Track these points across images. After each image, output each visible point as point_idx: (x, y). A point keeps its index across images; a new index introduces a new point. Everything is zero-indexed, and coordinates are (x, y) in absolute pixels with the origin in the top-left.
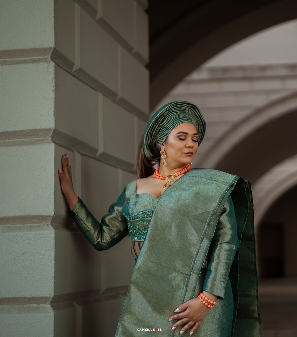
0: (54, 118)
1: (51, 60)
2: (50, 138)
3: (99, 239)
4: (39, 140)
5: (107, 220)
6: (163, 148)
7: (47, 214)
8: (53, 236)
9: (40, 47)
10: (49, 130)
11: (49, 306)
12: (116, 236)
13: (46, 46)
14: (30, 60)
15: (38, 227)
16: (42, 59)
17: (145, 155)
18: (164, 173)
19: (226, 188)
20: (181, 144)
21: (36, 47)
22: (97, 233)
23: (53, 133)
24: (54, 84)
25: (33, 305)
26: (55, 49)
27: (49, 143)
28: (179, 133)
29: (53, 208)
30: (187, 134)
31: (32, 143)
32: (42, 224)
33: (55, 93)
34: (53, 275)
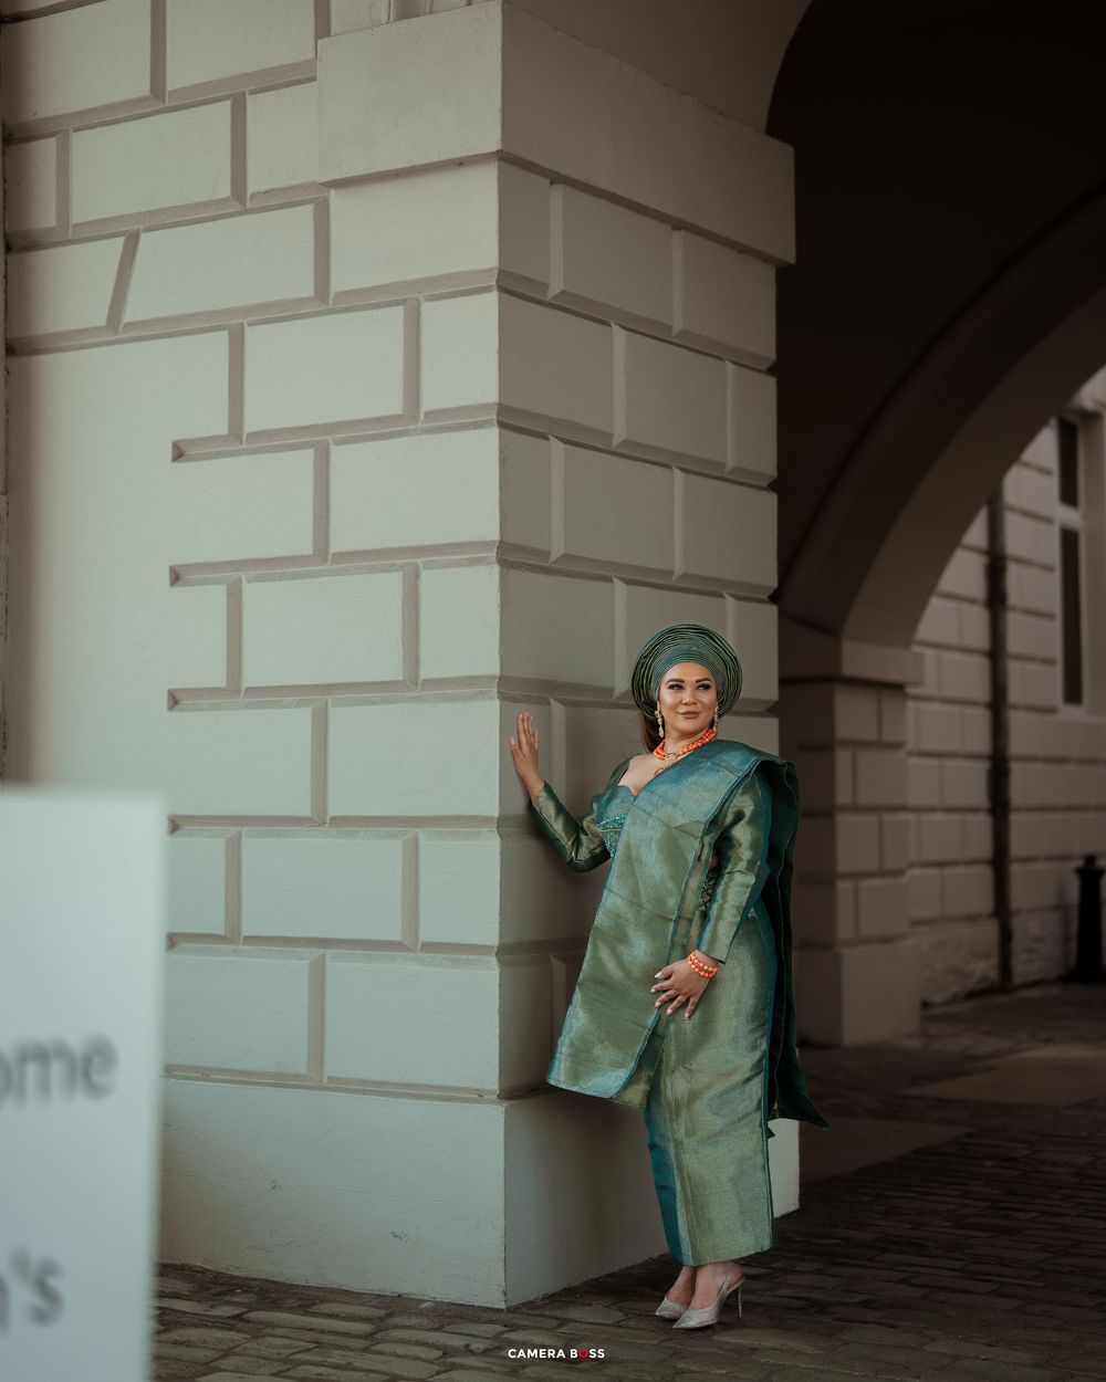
0: (499, 658)
1: (496, 562)
2: (495, 690)
4: (481, 692)
7: (490, 814)
8: (497, 849)
10: (493, 677)
11: (495, 959)
14: (467, 559)
15: (479, 833)
16: (484, 558)
20: (671, 698)
21: (474, 540)
22: (570, 843)
23: (499, 683)
24: (499, 602)
25: (472, 957)
26: (501, 542)
27: (492, 698)
28: (669, 681)
29: (498, 804)
31: (469, 698)
32: (484, 829)
33: (501, 617)
34: (498, 912)
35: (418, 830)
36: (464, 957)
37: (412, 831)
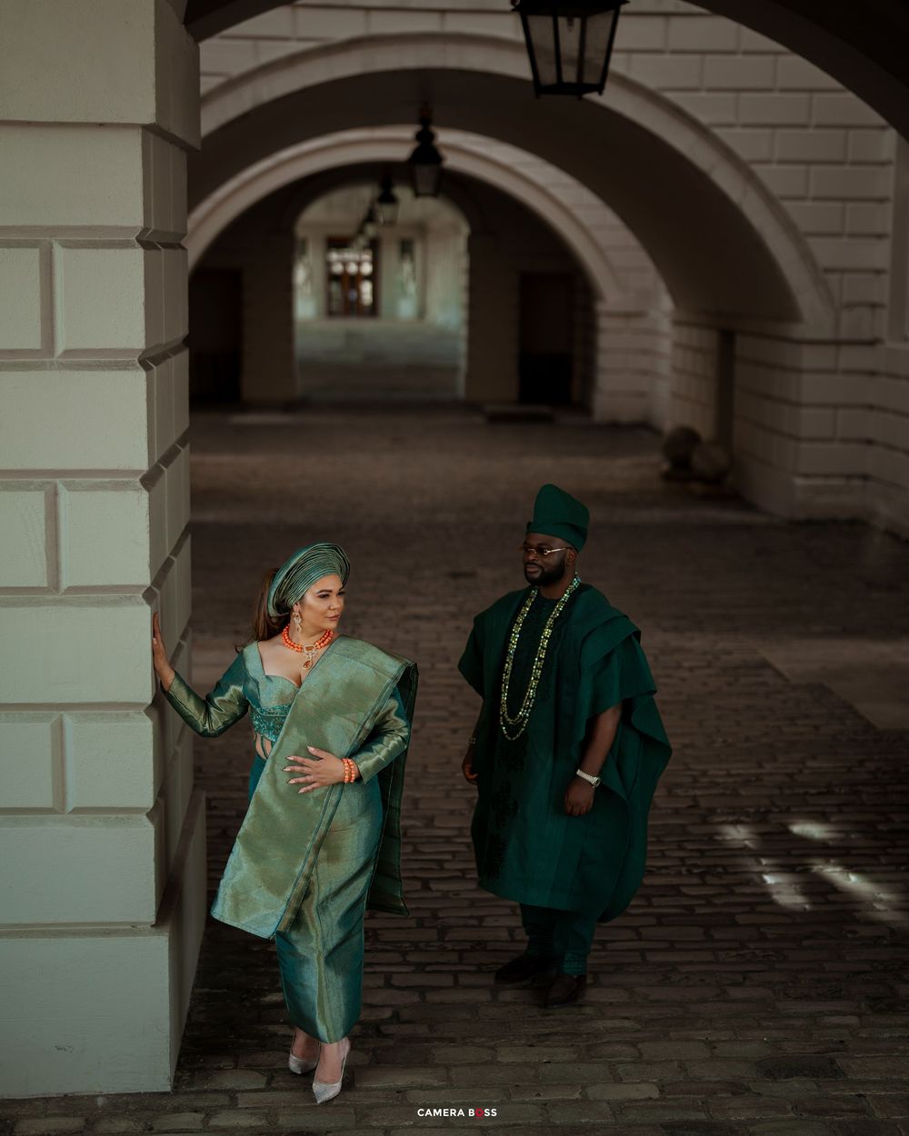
0: (149, 571)
1: (142, 487)
2: (141, 596)
3: (207, 725)
4: (125, 597)
5: (216, 700)
6: (296, 608)
7: (142, 701)
8: (150, 729)
9: (127, 468)
10: (142, 586)
11: (145, 817)
12: (230, 722)
13: (137, 467)
14: (109, 482)
15: (128, 715)
16: (127, 483)
17: (269, 614)
18: (298, 640)
19: (388, 680)
20: (322, 605)
21: (121, 468)
22: (202, 717)
23: (147, 591)
24: (148, 523)
25: (122, 816)
26: (147, 470)
27: (142, 604)
28: (321, 592)
30: (331, 591)
32: (132, 712)
34: (152, 780)
35: (62, 712)
36: (114, 816)
37: (56, 714)
